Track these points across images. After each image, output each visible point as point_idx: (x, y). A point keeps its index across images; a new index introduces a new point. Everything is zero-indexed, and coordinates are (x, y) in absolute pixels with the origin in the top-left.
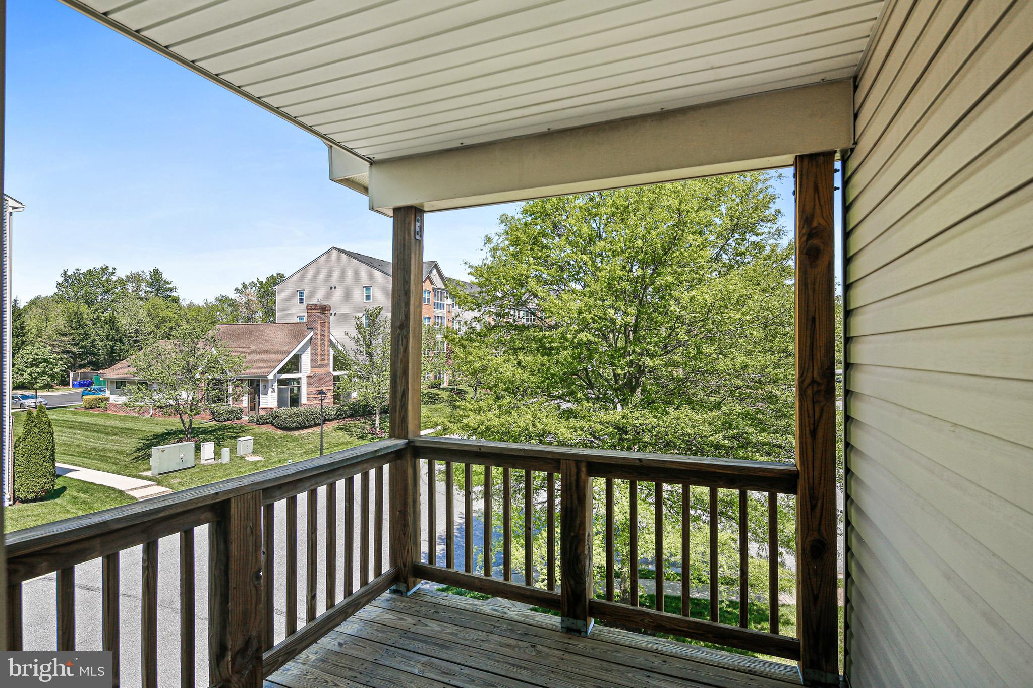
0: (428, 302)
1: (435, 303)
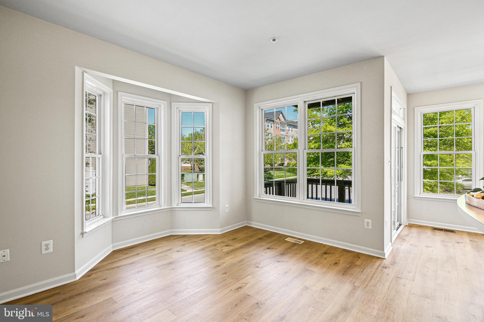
0: (278, 128)
1: (281, 129)
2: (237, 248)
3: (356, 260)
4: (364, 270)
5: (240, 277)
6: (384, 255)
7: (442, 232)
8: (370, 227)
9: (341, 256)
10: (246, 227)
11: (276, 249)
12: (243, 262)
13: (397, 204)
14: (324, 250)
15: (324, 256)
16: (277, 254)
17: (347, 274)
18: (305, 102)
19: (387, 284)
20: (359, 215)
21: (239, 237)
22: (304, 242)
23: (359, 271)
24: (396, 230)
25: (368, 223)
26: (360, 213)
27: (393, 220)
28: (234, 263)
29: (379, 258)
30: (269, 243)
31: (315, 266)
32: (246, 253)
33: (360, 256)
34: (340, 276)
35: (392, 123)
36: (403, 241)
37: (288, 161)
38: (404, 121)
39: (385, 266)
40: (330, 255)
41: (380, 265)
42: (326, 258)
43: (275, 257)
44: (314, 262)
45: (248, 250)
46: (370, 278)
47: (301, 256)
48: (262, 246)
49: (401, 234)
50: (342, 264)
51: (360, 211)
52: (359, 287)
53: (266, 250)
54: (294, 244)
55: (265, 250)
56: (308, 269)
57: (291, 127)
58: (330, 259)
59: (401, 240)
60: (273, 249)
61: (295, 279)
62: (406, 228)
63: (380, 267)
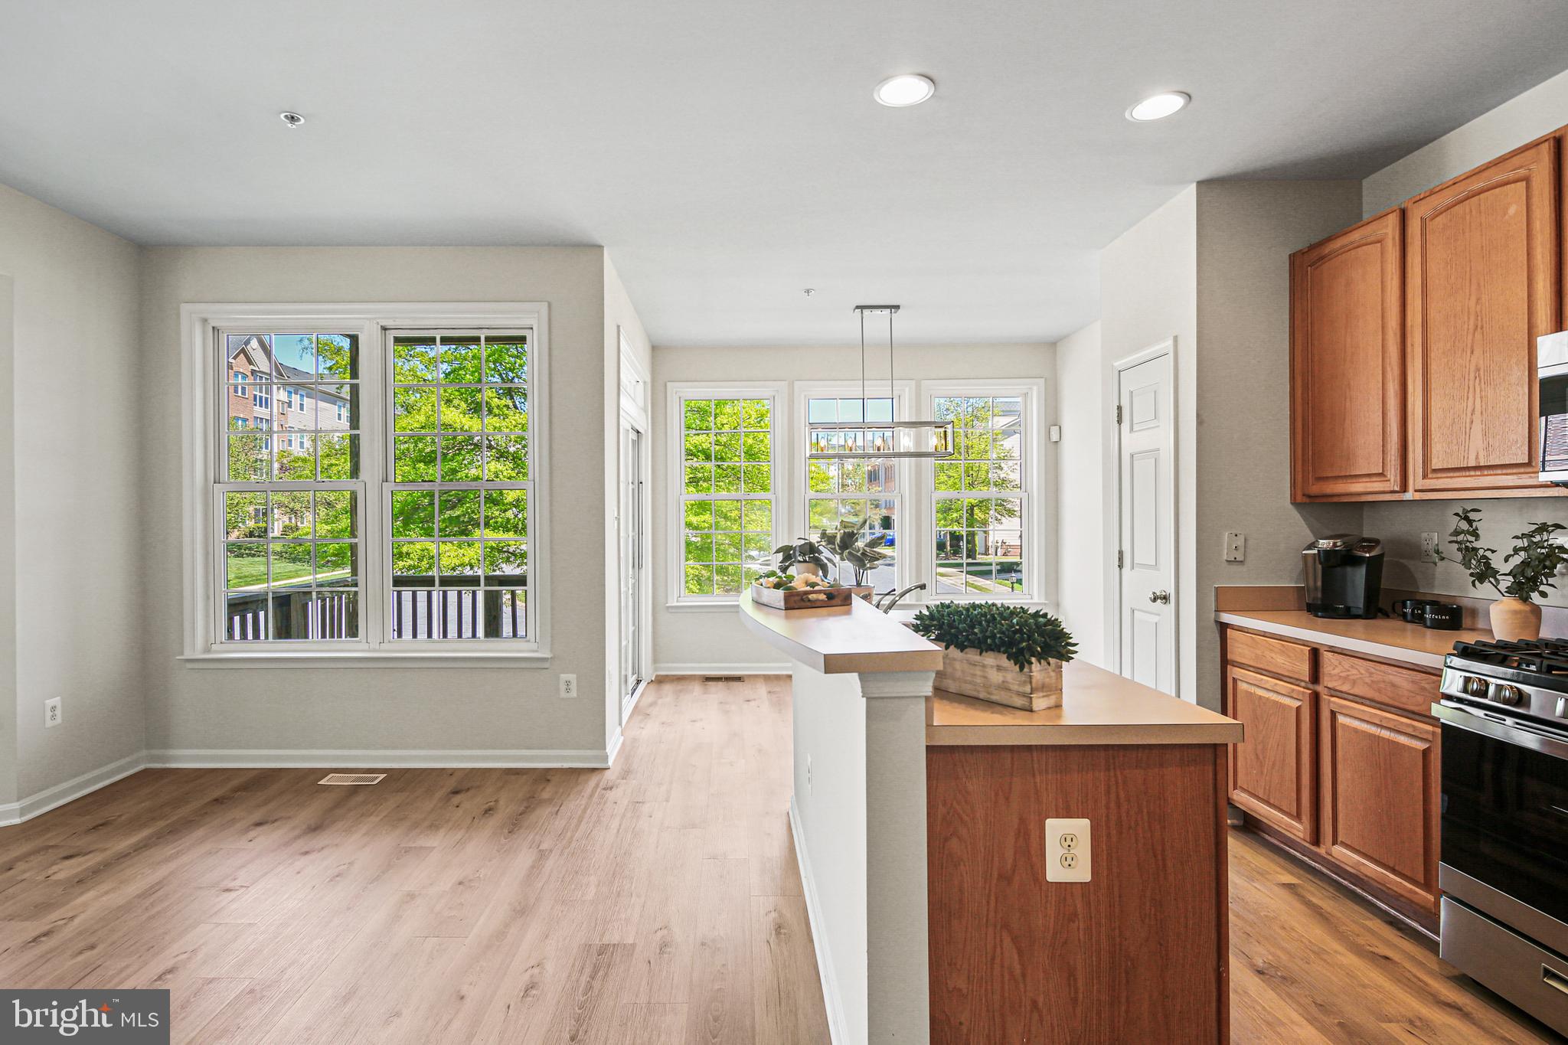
0: (244, 393)
1: (255, 396)
2: (122, 853)
3: (541, 787)
4: (561, 806)
5: (163, 938)
6: (606, 758)
7: (720, 684)
8: (574, 694)
9: (502, 787)
10: (146, 772)
11: (289, 818)
12: (162, 890)
13: (631, 629)
14: (451, 784)
15: (453, 800)
16: (297, 832)
17: (521, 827)
18: (384, 329)
19: (615, 824)
20: (546, 665)
21: (120, 816)
22: (386, 775)
23: (549, 813)
24: (630, 695)
25: (568, 683)
26: (548, 658)
27: (623, 673)
28: (120, 906)
29: (594, 770)
30: (259, 806)
31: (429, 832)
32: (168, 860)
33: (549, 778)
34: (502, 838)
35: (621, 419)
36: (645, 718)
37: (286, 519)
38: (644, 414)
39: (610, 784)
40: (470, 793)
41: (597, 785)
42: (460, 804)
43: (287, 844)
44: (427, 823)
45: (174, 848)
46: (575, 821)
47: (381, 817)
48: (234, 821)
49: (641, 704)
50: (506, 808)
51: (548, 655)
52: (551, 851)
53: (252, 830)
54: (355, 790)
55: (247, 830)
56: (410, 848)
57: (296, 393)
58: (470, 803)
59: (640, 717)
60: (276, 820)
61: (370, 884)
62: (652, 686)
63: (599, 790)
